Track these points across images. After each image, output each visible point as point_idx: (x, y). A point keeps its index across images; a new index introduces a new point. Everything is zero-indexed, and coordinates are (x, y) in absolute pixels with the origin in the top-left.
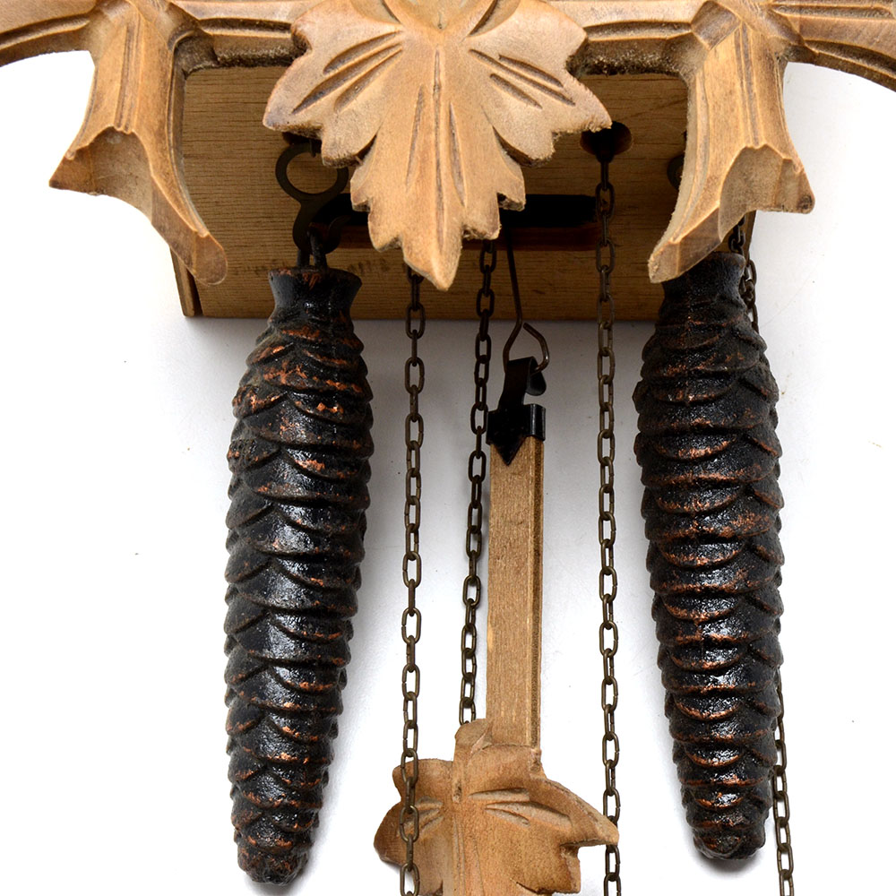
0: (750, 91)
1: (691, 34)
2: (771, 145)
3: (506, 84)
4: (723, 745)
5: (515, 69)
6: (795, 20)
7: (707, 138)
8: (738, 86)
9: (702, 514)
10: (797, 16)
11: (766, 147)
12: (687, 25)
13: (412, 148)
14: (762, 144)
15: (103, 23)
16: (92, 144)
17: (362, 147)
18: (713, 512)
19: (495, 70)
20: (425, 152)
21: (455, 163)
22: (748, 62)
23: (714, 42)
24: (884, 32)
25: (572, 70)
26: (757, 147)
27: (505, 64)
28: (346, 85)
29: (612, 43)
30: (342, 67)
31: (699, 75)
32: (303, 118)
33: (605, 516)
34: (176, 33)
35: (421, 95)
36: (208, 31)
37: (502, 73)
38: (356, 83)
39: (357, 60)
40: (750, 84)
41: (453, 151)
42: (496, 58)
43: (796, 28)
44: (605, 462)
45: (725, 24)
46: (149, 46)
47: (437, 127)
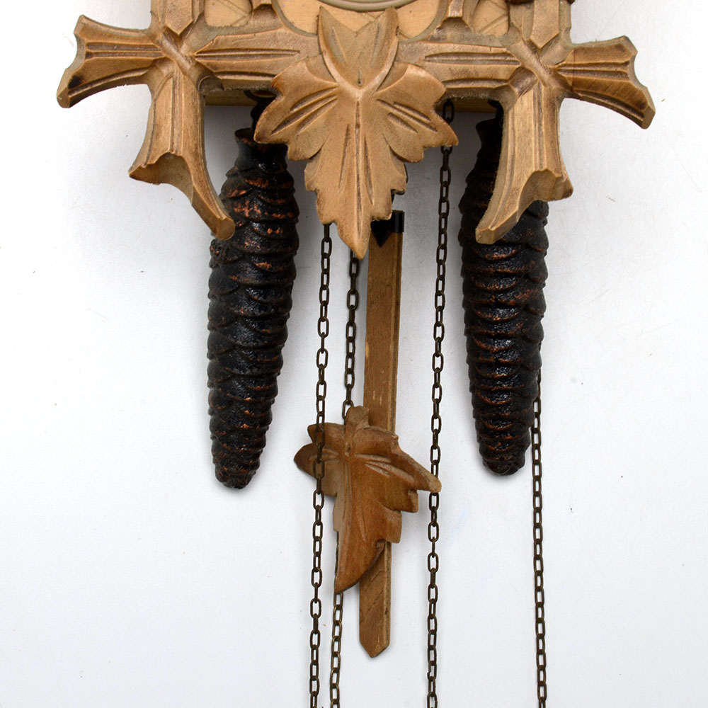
0: (540, 130)
1: (508, 86)
2: (550, 169)
3: (397, 118)
4: (504, 419)
5: (403, 109)
6: (570, 79)
7: (513, 156)
8: (533, 126)
9: (498, 292)
10: (571, 76)
11: (547, 171)
12: (506, 81)
13: (343, 164)
14: (545, 167)
15: (156, 71)
16: (157, 162)
17: (312, 155)
18: (505, 291)
19: (391, 110)
20: (351, 169)
21: (368, 175)
22: (540, 109)
23: (522, 92)
24: (622, 87)
25: (437, 110)
26: (542, 170)
27: (397, 106)
28: (303, 117)
29: (461, 89)
30: (300, 107)
31: (510, 112)
32: (278, 136)
33: (438, 293)
34: (200, 77)
35: (348, 130)
36: (219, 77)
37: (395, 112)
38: (309, 116)
39: (309, 103)
40: (540, 125)
41: (367, 168)
42: (392, 103)
43: (570, 83)
44: (440, 263)
45: (529, 80)
46: (186, 93)
47: (358, 153)
